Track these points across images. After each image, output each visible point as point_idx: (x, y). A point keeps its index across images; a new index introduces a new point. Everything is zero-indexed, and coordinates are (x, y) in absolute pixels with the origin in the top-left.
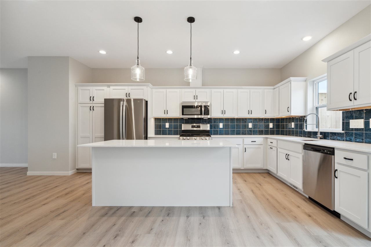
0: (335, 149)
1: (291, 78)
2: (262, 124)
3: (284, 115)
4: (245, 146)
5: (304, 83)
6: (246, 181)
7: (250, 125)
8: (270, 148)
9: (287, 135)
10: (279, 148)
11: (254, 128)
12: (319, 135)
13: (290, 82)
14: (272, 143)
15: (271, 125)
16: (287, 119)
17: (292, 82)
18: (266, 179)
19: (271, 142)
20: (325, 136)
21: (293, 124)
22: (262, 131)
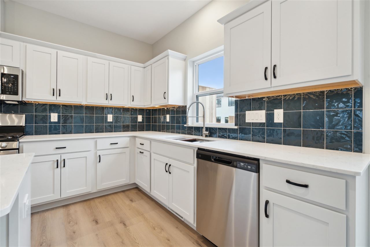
0: (261, 162)
1: (169, 50)
2: (128, 116)
3: (157, 103)
4: (99, 153)
5: (183, 62)
6: (97, 222)
7: (110, 118)
8: (140, 152)
9: (160, 131)
10: (154, 153)
11: (116, 122)
12: (205, 132)
13: (167, 57)
14: (143, 144)
15: (140, 118)
16: (160, 110)
17: (170, 58)
18: (133, 204)
19: (141, 144)
20: (212, 132)
21: (168, 116)
22: (128, 126)
